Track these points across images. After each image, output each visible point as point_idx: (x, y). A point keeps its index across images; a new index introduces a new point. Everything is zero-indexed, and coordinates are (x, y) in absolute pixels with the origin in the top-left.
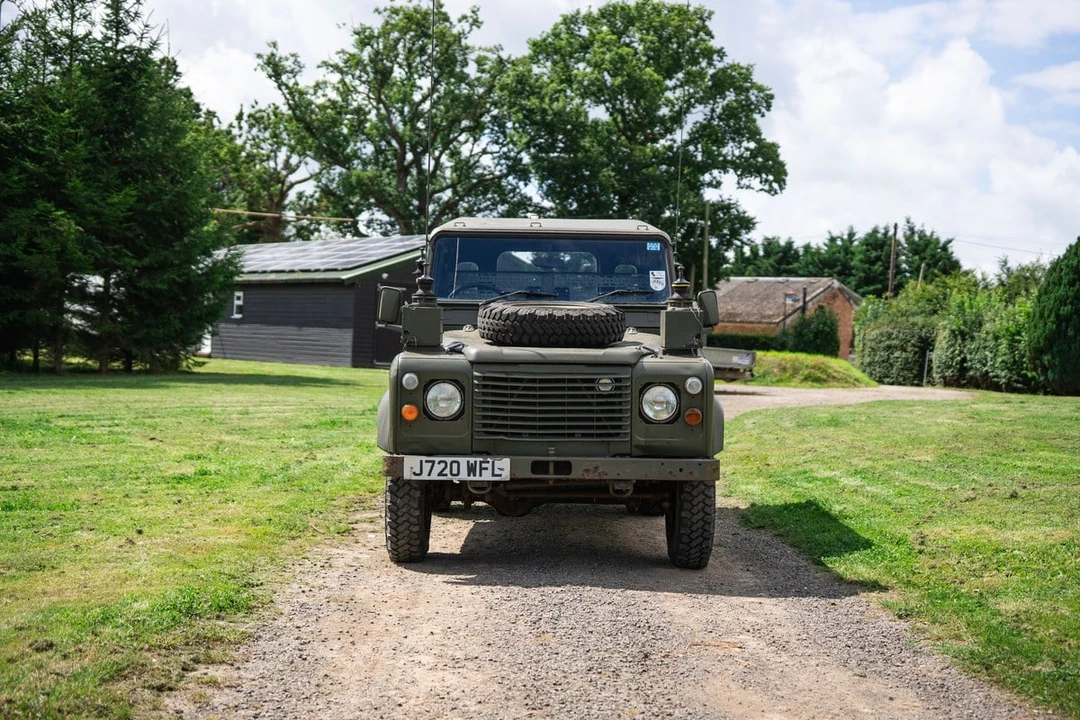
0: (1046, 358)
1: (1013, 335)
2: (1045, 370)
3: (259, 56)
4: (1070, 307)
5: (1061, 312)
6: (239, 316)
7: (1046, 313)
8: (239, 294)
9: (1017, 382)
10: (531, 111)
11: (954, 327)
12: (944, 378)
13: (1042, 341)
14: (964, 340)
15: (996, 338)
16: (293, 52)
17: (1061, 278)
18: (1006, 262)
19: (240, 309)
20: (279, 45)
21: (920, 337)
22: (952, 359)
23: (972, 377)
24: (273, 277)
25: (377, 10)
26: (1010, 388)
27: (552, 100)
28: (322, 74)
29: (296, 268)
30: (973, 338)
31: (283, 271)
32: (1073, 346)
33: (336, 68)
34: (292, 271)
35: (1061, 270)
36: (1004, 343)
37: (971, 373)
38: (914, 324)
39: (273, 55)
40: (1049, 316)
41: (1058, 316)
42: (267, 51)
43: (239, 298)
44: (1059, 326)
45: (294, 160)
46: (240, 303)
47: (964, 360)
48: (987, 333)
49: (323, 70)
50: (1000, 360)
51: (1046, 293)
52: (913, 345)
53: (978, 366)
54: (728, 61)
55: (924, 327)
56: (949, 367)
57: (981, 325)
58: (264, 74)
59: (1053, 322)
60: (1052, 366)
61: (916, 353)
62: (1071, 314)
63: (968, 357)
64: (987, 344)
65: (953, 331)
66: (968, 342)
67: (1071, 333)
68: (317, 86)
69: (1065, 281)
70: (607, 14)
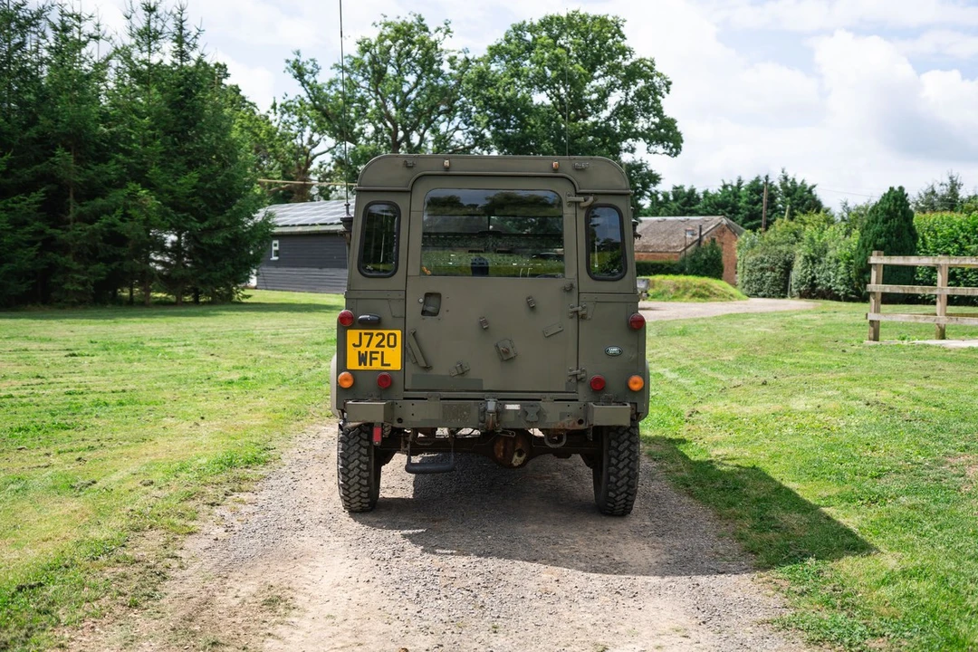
1: (849, 259)
3: (288, 61)
5: (877, 243)
6: (276, 258)
7: (867, 244)
8: (276, 242)
9: (852, 293)
10: (490, 99)
11: (807, 254)
12: (800, 291)
14: (814, 263)
15: (837, 261)
16: (312, 58)
17: (877, 218)
18: (846, 204)
19: (277, 253)
20: (301, 53)
21: (785, 261)
22: (805, 277)
23: (820, 291)
24: (300, 229)
25: (374, 24)
26: (847, 299)
27: (504, 91)
28: (335, 74)
29: (316, 222)
30: (820, 262)
31: (307, 225)
33: (344, 69)
34: (314, 225)
35: (878, 212)
36: (843, 265)
37: (819, 288)
38: (780, 251)
39: (297, 60)
40: (869, 246)
42: (293, 58)
43: (276, 245)
45: (316, 137)
46: (277, 248)
47: (814, 278)
48: (831, 258)
49: (335, 71)
50: (839, 277)
51: (867, 229)
52: (780, 267)
53: (824, 282)
54: (635, 57)
55: (787, 253)
56: (803, 284)
57: (826, 252)
58: (291, 75)
61: (782, 273)
62: (885, 244)
63: (817, 276)
64: (831, 266)
65: (806, 257)
66: (816, 265)
68: (331, 83)
69: (880, 220)
70: (547, 24)
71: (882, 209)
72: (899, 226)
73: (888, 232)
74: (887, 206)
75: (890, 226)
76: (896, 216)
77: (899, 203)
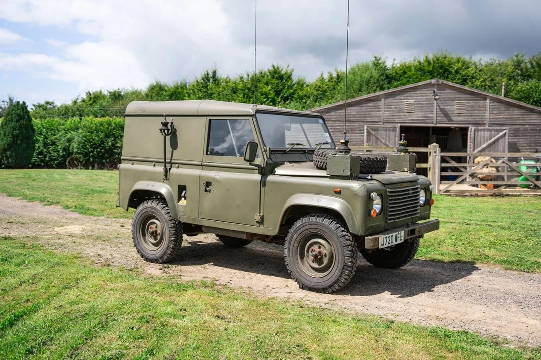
0: (8, 153)
2: (7, 158)
4: (17, 131)
5: (14, 133)
7: (7, 133)
13: (6, 146)
17: (12, 119)
32: (20, 148)
35: (12, 115)
40: (8, 135)
41: (12, 135)
44: (13, 139)
51: (5, 125)
59: (11, 138)
60: (11, 157)
62: (19, 134)
67: (19, 142)
69: (14, 120)
71: (15, 114)
72: (26, 125)
73: (20, 127)
74: (18, 112)
75: (21, 124)
76: (24, 119)
77: (24, 111)
